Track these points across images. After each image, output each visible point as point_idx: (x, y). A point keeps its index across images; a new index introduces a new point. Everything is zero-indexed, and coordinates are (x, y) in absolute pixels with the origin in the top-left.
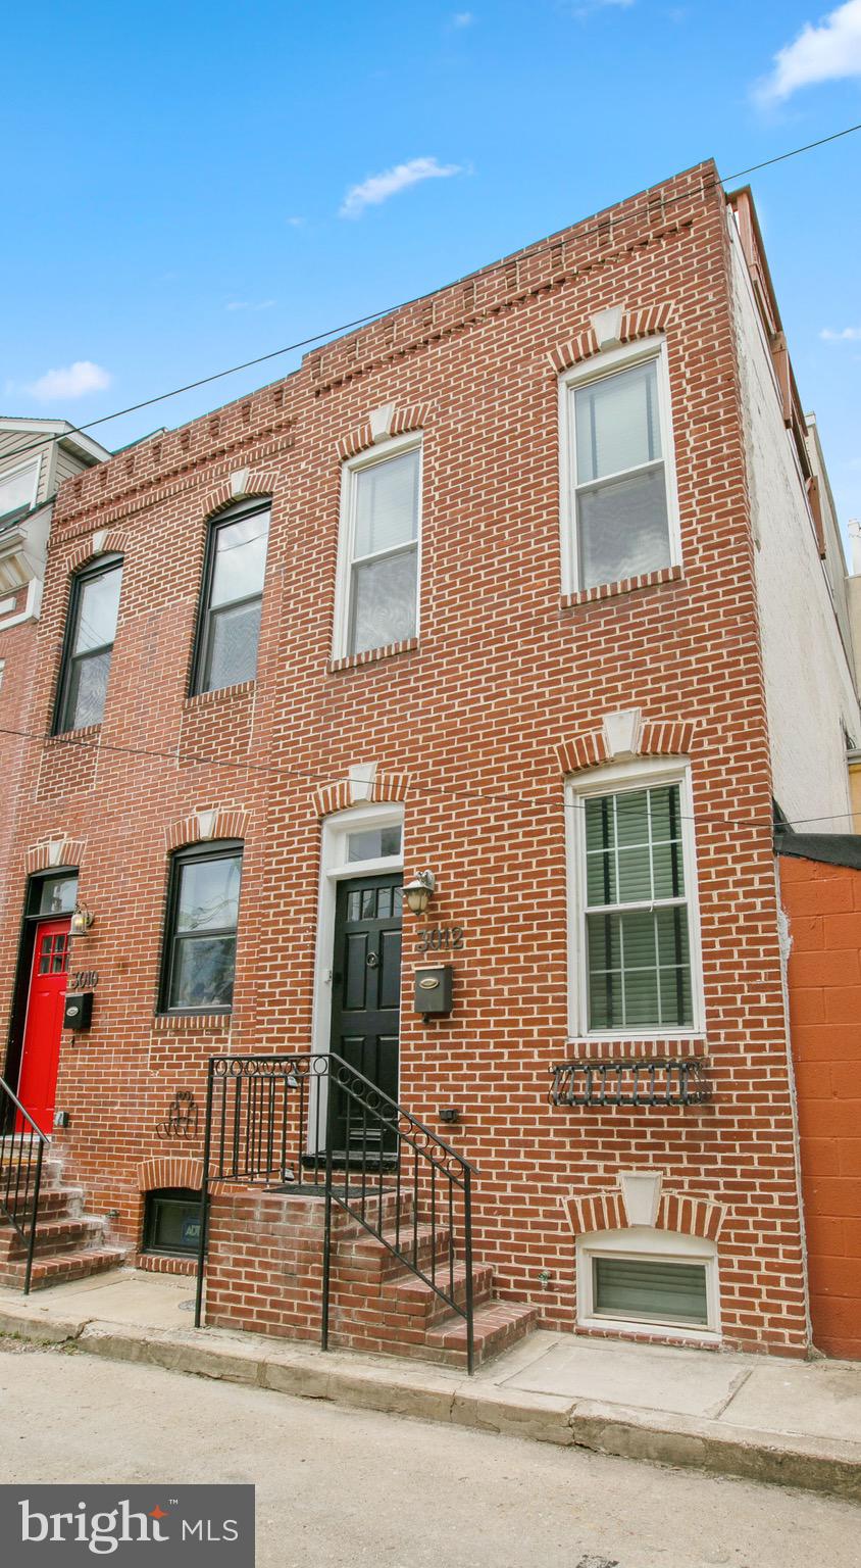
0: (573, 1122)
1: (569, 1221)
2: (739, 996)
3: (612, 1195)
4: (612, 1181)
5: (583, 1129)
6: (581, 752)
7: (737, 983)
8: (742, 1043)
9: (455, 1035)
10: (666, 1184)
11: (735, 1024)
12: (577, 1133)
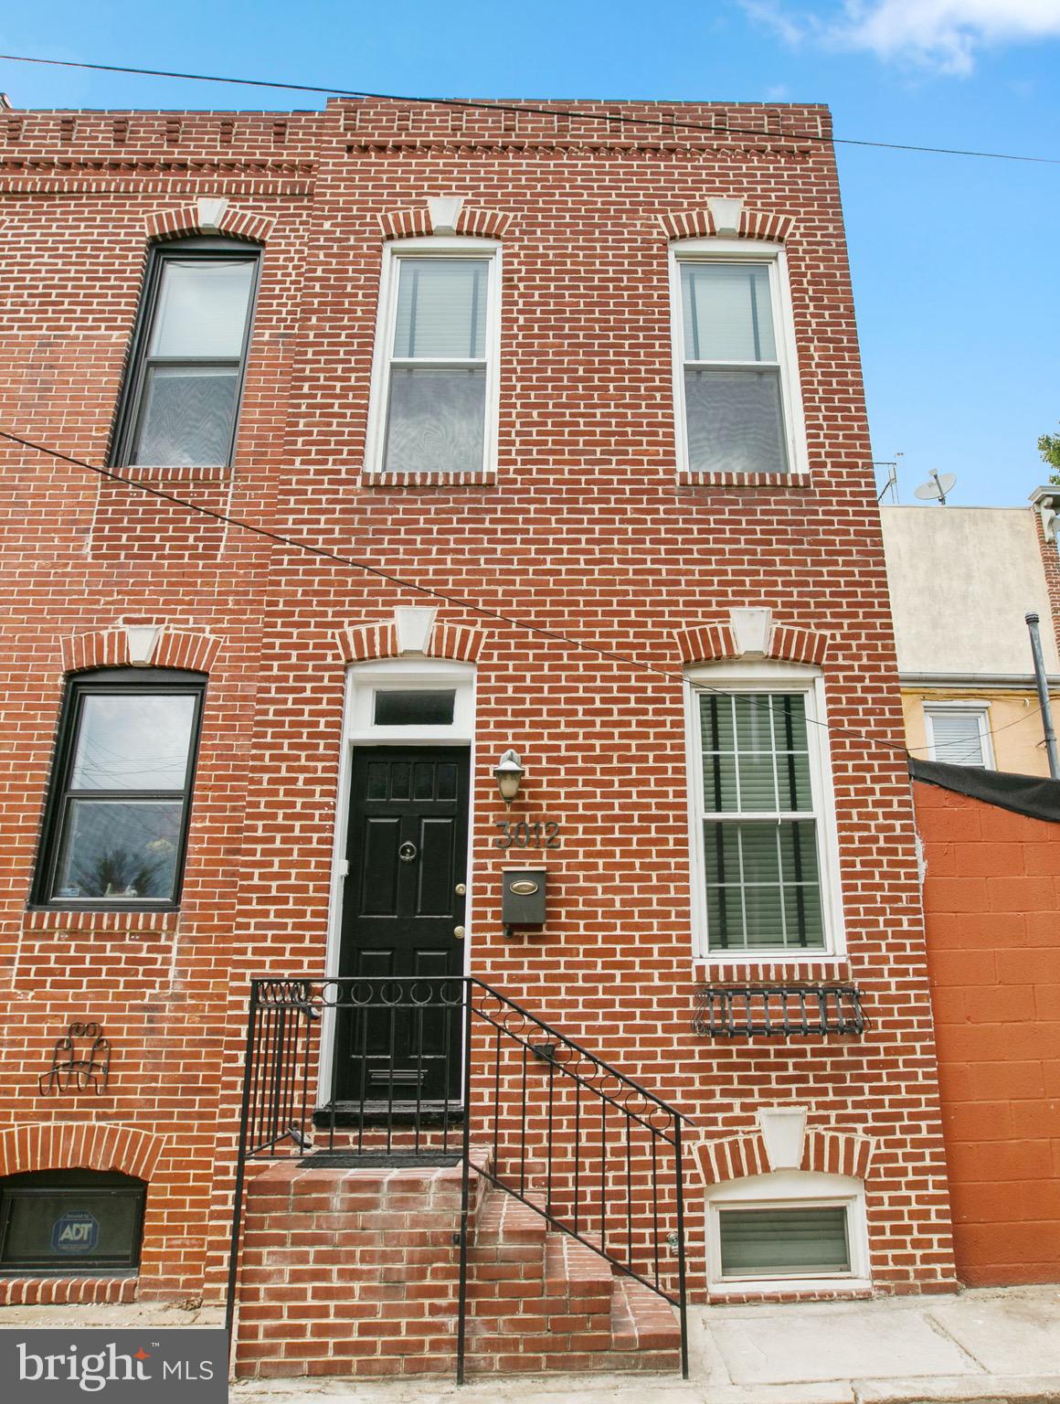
0: (703, 1054)
1: (700, 1170)
2: (881, 919)
3: (751, 1136)
4: (751, 1121)
5: (715, 1062)
6: (706, 642)
7: (879, 905)
8: (886, 968)
9: (550, 953)
10: (811, 1120)
11: (878, 948)
12: (709, 1067)
